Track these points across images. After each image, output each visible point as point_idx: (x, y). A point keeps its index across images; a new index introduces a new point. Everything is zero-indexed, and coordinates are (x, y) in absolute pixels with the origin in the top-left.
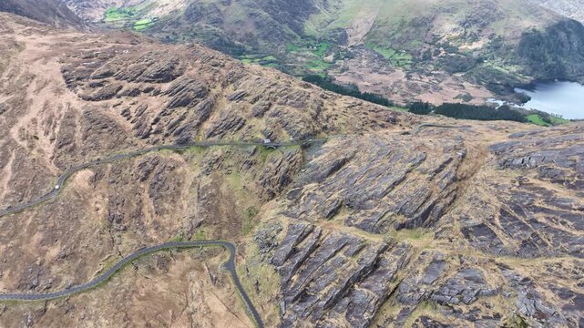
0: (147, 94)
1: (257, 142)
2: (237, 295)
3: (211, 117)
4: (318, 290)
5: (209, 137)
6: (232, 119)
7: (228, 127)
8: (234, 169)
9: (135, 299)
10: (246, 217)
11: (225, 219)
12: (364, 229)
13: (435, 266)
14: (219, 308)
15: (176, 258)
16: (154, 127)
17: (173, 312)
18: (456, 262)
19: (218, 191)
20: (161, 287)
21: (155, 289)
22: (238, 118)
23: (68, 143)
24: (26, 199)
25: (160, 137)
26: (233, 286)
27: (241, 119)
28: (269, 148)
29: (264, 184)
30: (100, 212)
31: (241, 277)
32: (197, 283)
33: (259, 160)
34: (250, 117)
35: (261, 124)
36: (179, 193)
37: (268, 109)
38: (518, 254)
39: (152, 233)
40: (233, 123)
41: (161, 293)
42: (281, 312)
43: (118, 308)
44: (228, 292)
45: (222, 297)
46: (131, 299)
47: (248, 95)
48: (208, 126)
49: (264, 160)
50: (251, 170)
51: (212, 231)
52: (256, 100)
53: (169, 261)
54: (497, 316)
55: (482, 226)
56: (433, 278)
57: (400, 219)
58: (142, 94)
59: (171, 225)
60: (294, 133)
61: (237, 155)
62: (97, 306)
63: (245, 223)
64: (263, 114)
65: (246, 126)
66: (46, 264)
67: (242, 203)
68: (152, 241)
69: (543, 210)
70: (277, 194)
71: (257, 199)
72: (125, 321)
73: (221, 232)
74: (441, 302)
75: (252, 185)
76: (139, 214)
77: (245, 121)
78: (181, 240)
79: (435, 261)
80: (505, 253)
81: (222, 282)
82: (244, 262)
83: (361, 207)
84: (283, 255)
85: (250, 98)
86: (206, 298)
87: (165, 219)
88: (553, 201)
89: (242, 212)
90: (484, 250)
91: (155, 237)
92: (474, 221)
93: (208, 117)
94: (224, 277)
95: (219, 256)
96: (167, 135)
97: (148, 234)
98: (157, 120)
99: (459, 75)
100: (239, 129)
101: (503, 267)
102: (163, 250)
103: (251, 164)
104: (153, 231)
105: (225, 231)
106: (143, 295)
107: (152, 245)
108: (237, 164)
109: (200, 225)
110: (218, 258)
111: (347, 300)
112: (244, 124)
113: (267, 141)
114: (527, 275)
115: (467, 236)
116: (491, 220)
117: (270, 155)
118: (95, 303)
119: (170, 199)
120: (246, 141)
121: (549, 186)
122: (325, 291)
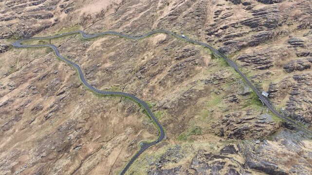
0: (244, 6)
1: (258, 89)
2: (125, 165)
3: (258, 47)
5: (239, 59)
6: (264, 58)
7: (256, 62)
8: (223, 94)
9: (100, 115)
10: (190, 129)
11: (180, 119)
14: (111, 161)
15: (138, 114)
16: (220, 31)
17: (100, 137)
19: (197, 99)
20: (114, 121)
21: (111, 119)
22: (269, 60)
23: (175, 15)
24: (129, 33)
25: (217, 39)
26: (130, 159)
27: (270, 62)
28: (259, 100)
29: (224, 121)
30: (143, 61)
31: (139, 159)
32: (125, 136)
33: (242, 103)
34: (279, 66)
35: (278, 77)
36: (182, 81)
37: (301, 70)
39: (145, 92)
40: (261, 61)
41: (111, 123)
43: (91, 112)
44: (125, 158)
45: (121, 157)
46: (99, 113)
47: (303, 47)
48: (249, 51)
49: (246, 106)
50: (230, 104)
51: (167, 118)
52: (304, 55)
53: (134, 112)
58: (241, 4)
59: (158, 95)
60: (291, 107)
61: (236, 86)
62: (88, 103)
63: (186, 133)
64: (292, 71)
65: (267, 71)
66: (100, 68)
67: (199, 119)
68: (141, 95)
70: (226, 137)
71: (209, 126)
72: (85, 120)
73: (169, 124)
75: (218, 115)
76: (153, 76)
77: (272, 66)
78: (151, 107)
81: (131, 150)
82: (151, 153)
85: (300, 50)
86: (117, 148)
87: (160, 89)
89: (192, 124)
91: (144, 94)
93: (257, 45)
94: (136, 148)
95: (151, 135)
96: (220, 41)
97: (144, 90)
98: (225, 28)
100: (261, 69)
102: (139, 104)
103: (235, 100)
104: (147, 90)
105: (171, 126)
106: (105, 116)
107: (139, 97)
108: (229, 92)
109: (166, 108)
110: (149, 135)
112: (267, 68)
113: (265, 94)
118: (89, 101)
119: (174, 81)
120: (253, 81)
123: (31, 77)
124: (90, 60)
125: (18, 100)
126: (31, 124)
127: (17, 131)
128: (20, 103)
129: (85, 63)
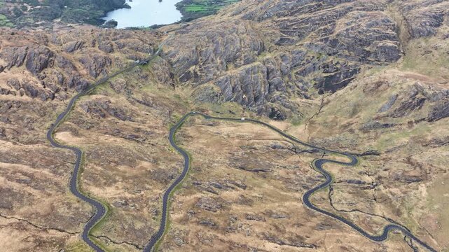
1: (134, 64)
2: (228, 121)
4: (260, 91)
5: (96, 77)
6: (100, 59)
7: (103, 65)
8: (141, 84)
10: (178, 100)
11: (173, 106)
12: (248, 64)
13: (284, 58)
14: (232, 128)
15: (184, 131)
16: (47, 89)
18: (287, 53)
19: (152, 97)
22: (103, 57)
26: (222, 121)
27: (105, 57)
28: (144, 65)
29: (166, 82)
31: (220, 116)
33: (148, 73)
34: (108, 54)
35: (120, 55)
36: (134, 110)
37: (112, 45)
38: (300, 40)
39: (158, 131)
42: (252, 111)
44: (224, 123)
45: (225, 126)
47: (84, 43)
48: (83, 72)
49: (150, 71)
50: (149, 80)
51: (177, 113)
53: (185, 134)
54: (313, 57)
55: (281, 39)
56: (288, 61)
57: (256, 52)
59: (157, 123)
61: (131, 77)
63: (182, 103)
64: (113, 50)
65: (113, 60)
67: (168, 95)
68: (164, 134)
69: (292, 25)
70: (174, 84)
71: (171, 91)
73: (180, 112)
74: (295, 66)
77: (108, 57)
78: (172, 125)
79: (281, 57)
80: (297, 41)
81: (216, 123)
82: (210, 112)
83: (235, 58)
84: (231, 93)
85: (88, 45)
87: (151, 123)
88: (292, 21)
89: (174, 99)
90: (290, 45)
91: (162, 132)
92: (277, 40)
93: (75, 67)
94: (213, 121)
95: (197, 119)
96: (66, 90)
97: (158, 133)
98: (44, 84)
99: (59, 20)
100: (110, 63)
101: (302, 45)
102: (175, 133)
103: (146, 77)
104: (156, 130)
105: (181, 110)
107: (167, 135)
108: (138, 81)
109: (170, 114)
111: (272, 86)
112: (110, 59)
113: (138, 61)
114: (309, 42)
115: (280, 45)
116: (282, 36)
117: (149, 67)
119: (135, 115)
120: (126, 67)
121: (286, 18)
122: (263, 89)
123: (222, 241)
124: (147, 186)
125: (257, 230)
126: (261, 196)
127: (277, 204)
128: (256, 225)
129: (155, 191)
